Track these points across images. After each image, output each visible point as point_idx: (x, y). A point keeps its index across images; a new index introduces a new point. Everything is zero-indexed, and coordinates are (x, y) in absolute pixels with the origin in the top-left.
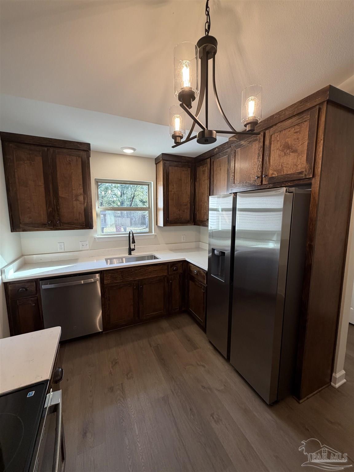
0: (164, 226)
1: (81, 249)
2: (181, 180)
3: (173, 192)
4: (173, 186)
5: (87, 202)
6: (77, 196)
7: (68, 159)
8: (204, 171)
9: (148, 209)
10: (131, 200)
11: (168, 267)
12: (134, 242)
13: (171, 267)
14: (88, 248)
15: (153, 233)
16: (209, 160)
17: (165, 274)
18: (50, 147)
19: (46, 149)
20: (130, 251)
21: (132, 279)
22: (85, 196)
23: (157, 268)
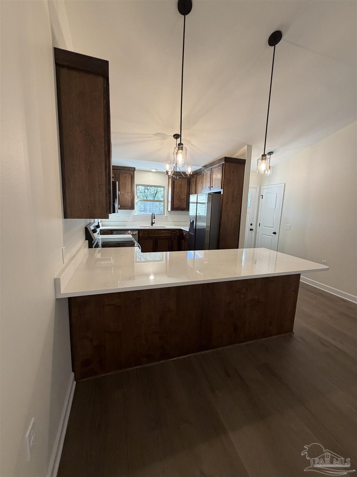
0: (171, 211)
1: (127, 221)
2: (181, 185)
3: (176, 192)
4: (177, 189)
5: (133, 196)
6: (128, 193)
7: (125, 175)
8: (193, 181)
9: (163, 201)
10: (154, 195)
11: (171, 231)
12: (154, 218)
13: (173, 231)
14: (130, 220)
15: (165, 215)
16: (195, 175)
17: (170, 235)
18: (118, 170)
19: (116, 171)
20: (152, 223)
21: (152, 236)
22: (132, 193)
23: (165, 231)
